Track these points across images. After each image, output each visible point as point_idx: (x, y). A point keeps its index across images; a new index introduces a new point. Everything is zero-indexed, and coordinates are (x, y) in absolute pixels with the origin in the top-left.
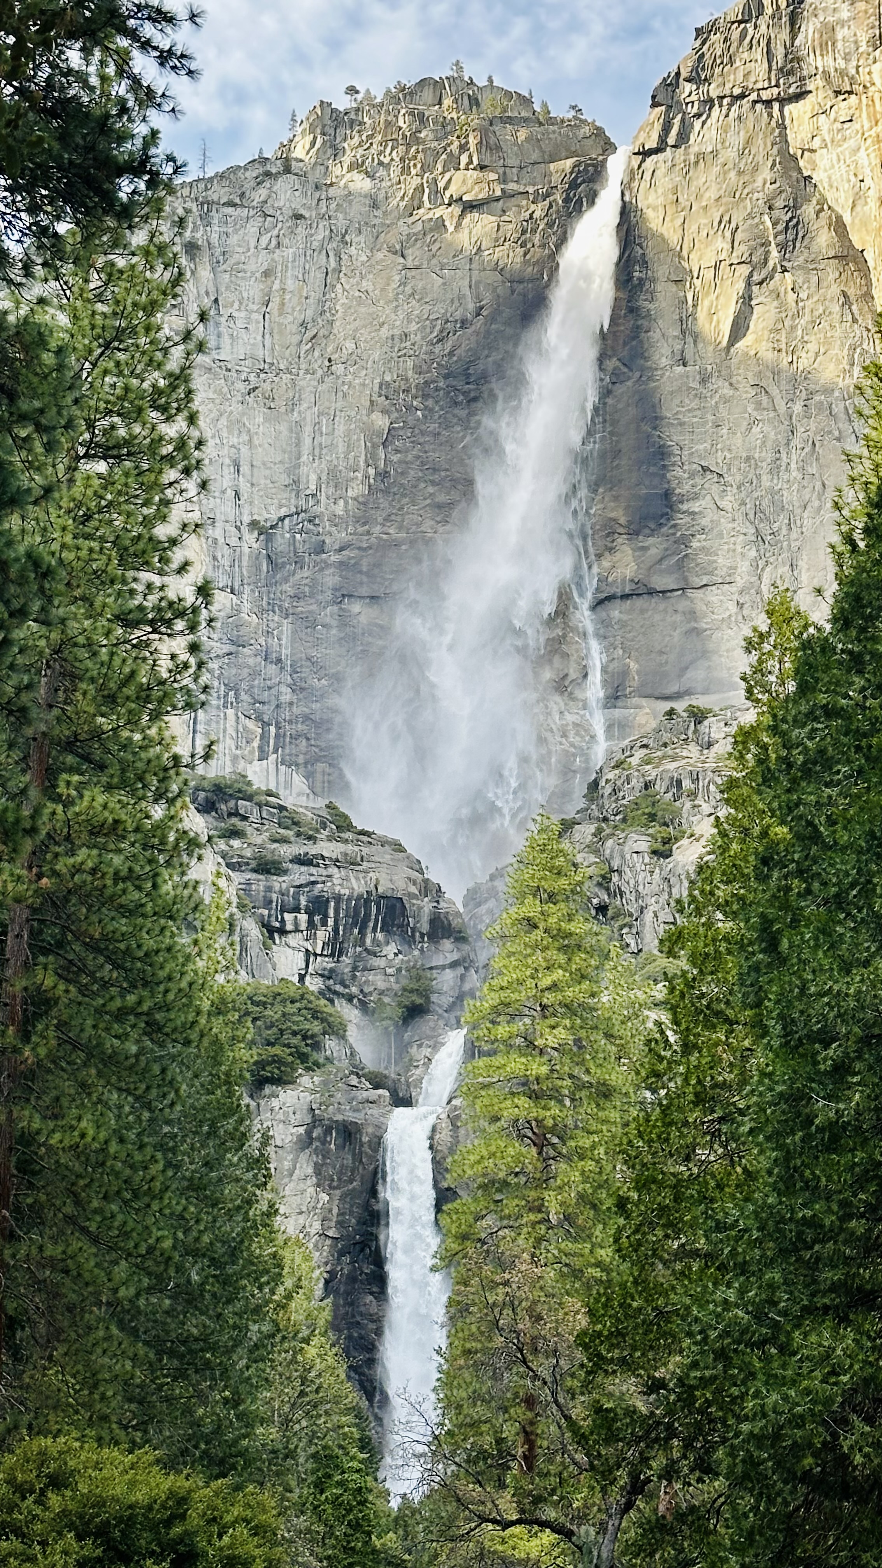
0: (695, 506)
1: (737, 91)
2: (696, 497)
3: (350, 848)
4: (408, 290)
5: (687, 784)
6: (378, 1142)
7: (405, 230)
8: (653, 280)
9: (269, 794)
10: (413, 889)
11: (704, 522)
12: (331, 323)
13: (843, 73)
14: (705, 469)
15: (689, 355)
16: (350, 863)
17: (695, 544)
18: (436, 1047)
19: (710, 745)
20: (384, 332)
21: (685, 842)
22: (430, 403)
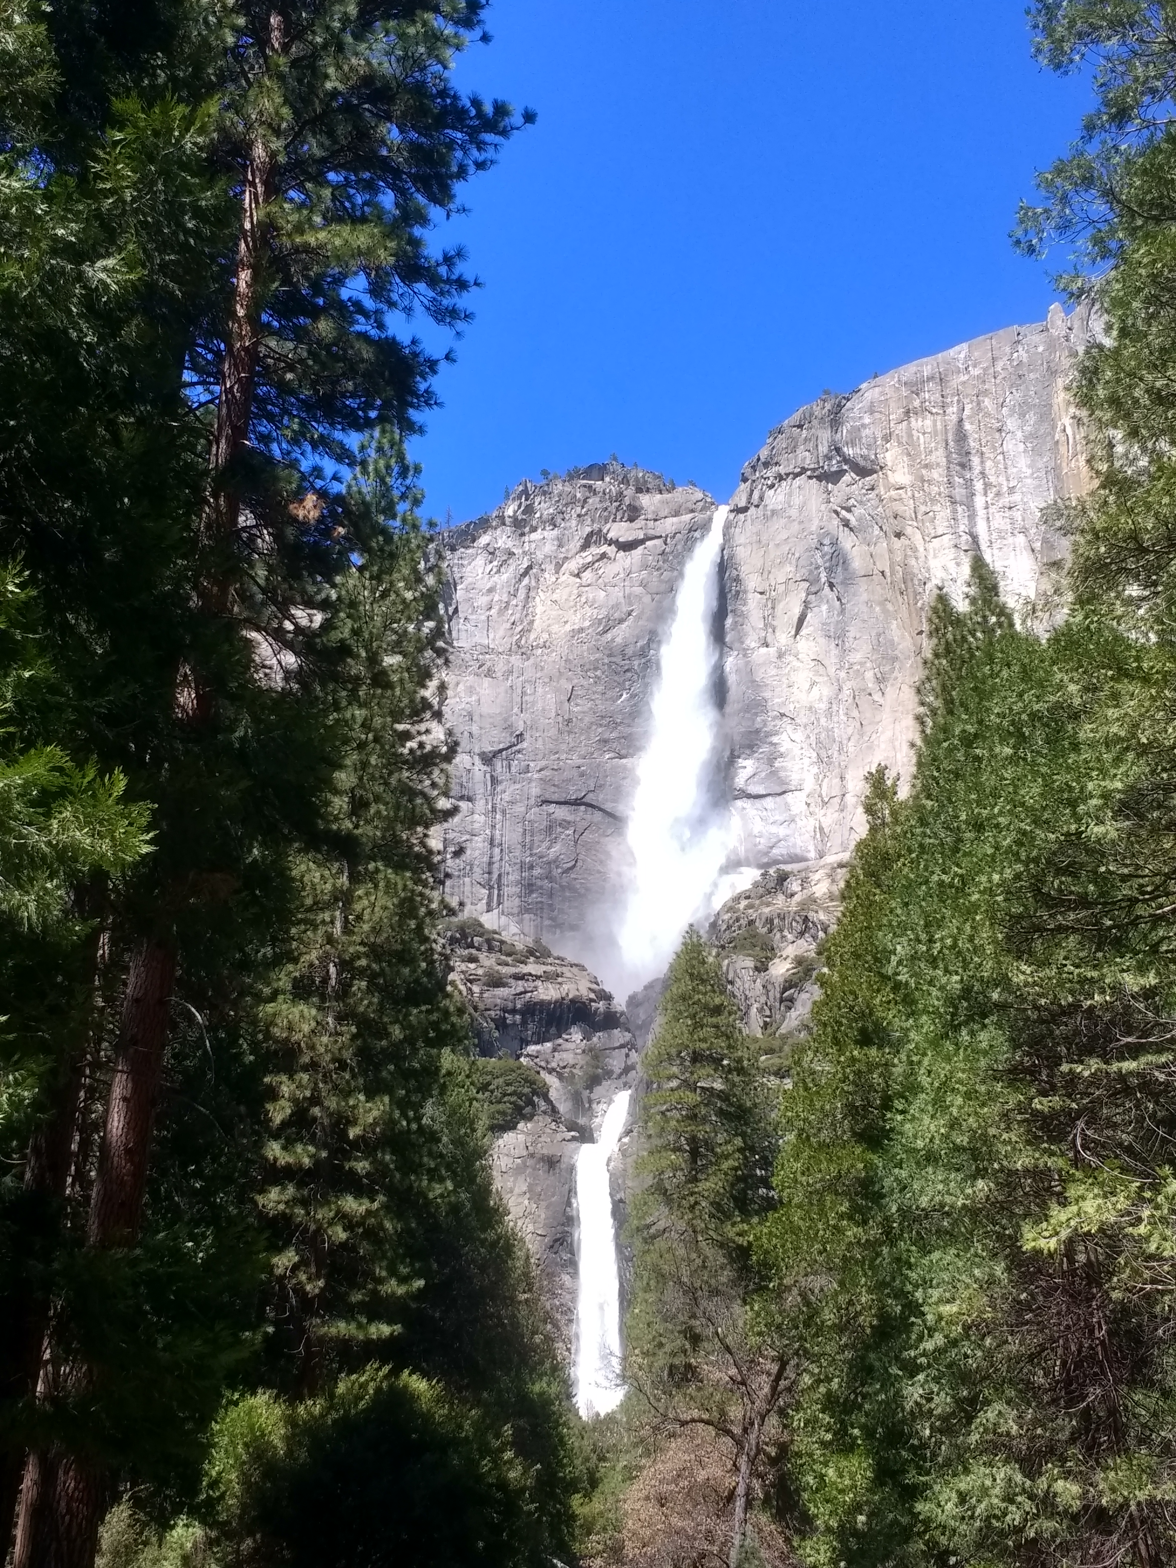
0: (775, 739)
1: (798, 470)
2: (776, 733)
3: (549, 968)
4: (583, 599)
5: (776, 921)
6: (572, 1169)
7: (581, 561)
8: (745, 592)
9: (495, 932)
10: (592, 996)
11: (782, 750)
12: (532, 622)
13: (865, 458)
14: (783, 715)
15: (769, 640)
16: (547, 977)
17: (777, 764)
18: (610, 1102)
19: (792, 895)
20: (568, 628)
21: (776, 960)
22: (598, 673)
